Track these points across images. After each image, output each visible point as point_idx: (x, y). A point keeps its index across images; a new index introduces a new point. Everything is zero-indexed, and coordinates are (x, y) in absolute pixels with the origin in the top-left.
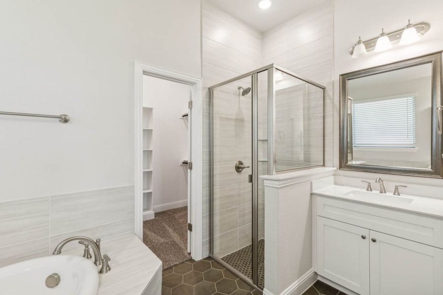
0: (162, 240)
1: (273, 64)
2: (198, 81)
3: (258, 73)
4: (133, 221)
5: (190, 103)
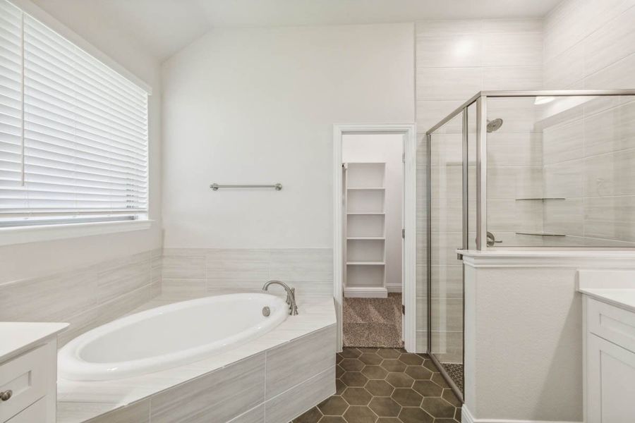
0: (382, 321)
1: (480, 93)
2: (410, 127)
3: (468, 106)
4: (331, 283)
5: (404, 156)
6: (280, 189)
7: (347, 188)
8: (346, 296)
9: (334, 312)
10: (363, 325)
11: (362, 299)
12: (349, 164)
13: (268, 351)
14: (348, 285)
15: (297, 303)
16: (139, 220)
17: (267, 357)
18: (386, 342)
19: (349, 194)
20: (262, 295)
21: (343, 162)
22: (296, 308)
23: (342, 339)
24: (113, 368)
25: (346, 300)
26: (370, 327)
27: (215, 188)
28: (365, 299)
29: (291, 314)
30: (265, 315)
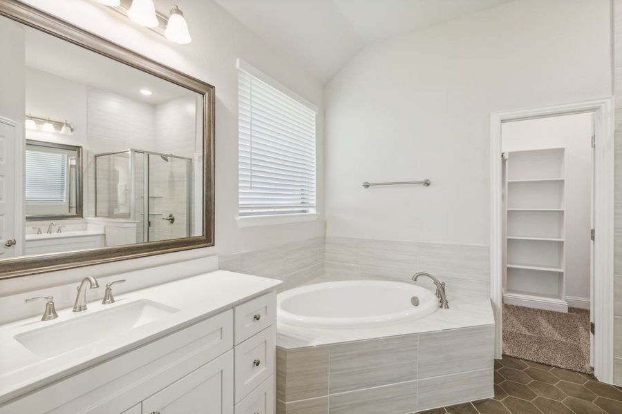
0: (559, 338)
4: (488, 283)
5: (593, 138)
6: (428, 185)
7: (507, 181)
8: (505, 302)
9: (492, 313)
10: (530, 337)
11: (529, 309)
12: (510, 154)
13: (421, 335)
14: (509, 290)
15: (448, 298)
16: (309, 213)
17: (420, 340)
18: (564, 362)
19: (511, 187)
20: (410, 285)
21: (503, 151)
22: (447, 302)
23: (501, 346)
24: (301, 319)
25: (506, 306)
26: (539, 341)
27: (367, 186)
28: (534, 309)
29: (441, 307)
30: (413, 304)
